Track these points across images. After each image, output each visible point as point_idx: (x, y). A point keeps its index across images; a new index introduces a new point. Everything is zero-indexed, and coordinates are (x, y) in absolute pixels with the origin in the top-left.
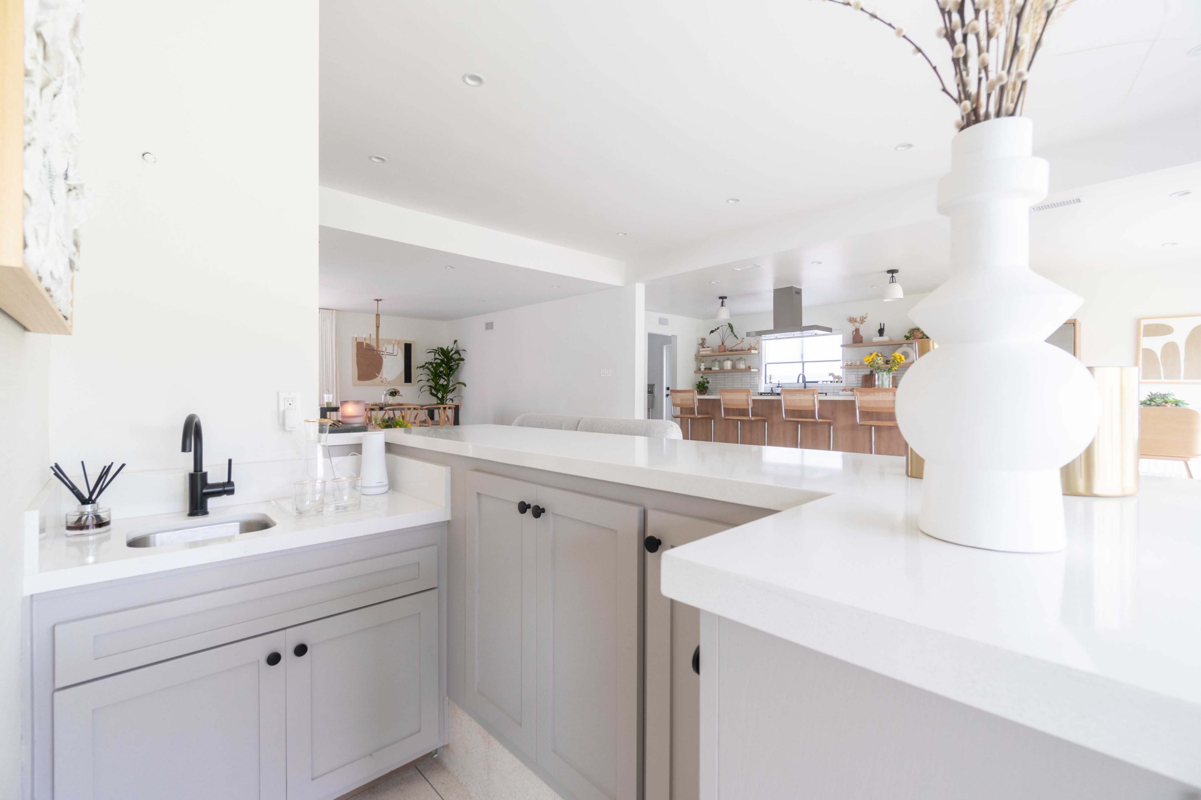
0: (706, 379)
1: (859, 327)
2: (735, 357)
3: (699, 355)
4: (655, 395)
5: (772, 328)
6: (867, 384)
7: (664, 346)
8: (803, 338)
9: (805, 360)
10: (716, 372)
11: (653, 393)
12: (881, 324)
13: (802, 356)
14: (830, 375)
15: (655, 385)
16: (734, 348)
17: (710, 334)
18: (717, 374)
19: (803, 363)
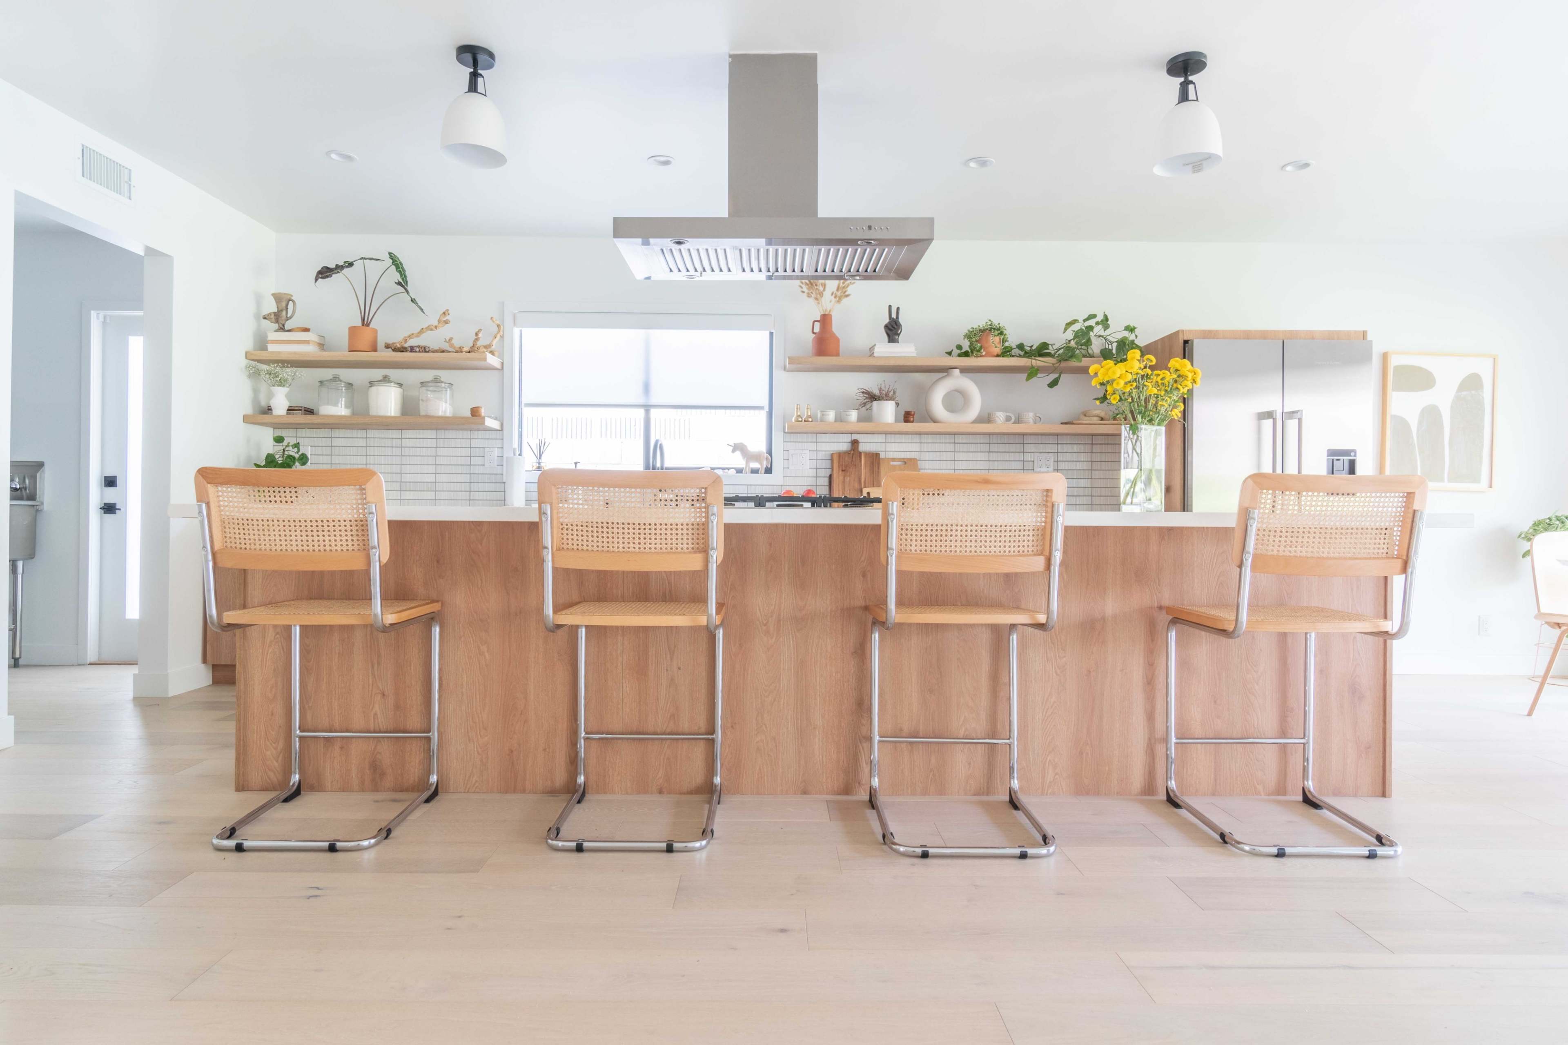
0: (297, 446)
1: (830, 311)
2: (413, 376)
3: (264, 355)
4: (46, 507)
5: (723, 211)
6: (848, 479)
7: (93, 314)
8: (651, 331)
9: (653, 401)
10: (334, 425)
11: (32, 497)
12: (890, 307)
13: (647, 388)
14: (733, 451)
15: (47, 467)
16: (412, 342)
17: (316, 280)
18: (336, 433)
19: (647, 408)
